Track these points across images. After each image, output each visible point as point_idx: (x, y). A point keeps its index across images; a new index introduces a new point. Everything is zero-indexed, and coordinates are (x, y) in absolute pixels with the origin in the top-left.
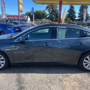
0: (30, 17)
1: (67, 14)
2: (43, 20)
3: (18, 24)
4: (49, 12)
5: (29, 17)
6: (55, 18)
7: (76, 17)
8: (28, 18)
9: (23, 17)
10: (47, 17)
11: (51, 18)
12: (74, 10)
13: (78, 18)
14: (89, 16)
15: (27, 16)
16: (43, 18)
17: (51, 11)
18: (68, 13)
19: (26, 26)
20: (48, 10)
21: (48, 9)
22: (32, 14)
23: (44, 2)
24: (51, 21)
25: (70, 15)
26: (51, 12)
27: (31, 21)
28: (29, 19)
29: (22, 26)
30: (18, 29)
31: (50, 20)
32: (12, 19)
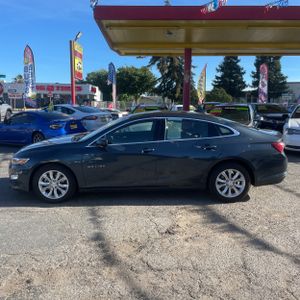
0: (100, 89)
1: (217, 78)
2: (144, 95)
3: (73, 112)
4: (162, 71)
5: (97, 88)
6: (179, 90)
7: (245, 86)
8: (94, 90)
9: (79, 89)
10: (156, 86)
11: (168, 89)
12: (239, 64)
13: (253, 89)
14: (285, 83)
15: (91, 86)
16: (143, 91)
17: (169, 67)
18: (219, 74)
19: (96, 118)
20: (158, 65)
21: (157, 62)
22: (109, 83)
23: (143, 51)
24: (166, 99)
25: (228, 79)
26: (166, 71)
27: (104, 100)
28: (98, 95)
29: (84, 118)
30: (75, 127)
31: (165, 96)
32: (45, 95)
